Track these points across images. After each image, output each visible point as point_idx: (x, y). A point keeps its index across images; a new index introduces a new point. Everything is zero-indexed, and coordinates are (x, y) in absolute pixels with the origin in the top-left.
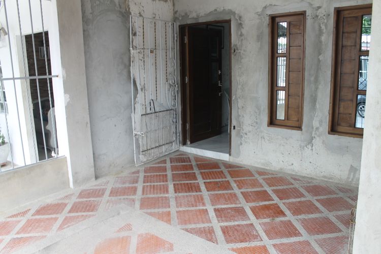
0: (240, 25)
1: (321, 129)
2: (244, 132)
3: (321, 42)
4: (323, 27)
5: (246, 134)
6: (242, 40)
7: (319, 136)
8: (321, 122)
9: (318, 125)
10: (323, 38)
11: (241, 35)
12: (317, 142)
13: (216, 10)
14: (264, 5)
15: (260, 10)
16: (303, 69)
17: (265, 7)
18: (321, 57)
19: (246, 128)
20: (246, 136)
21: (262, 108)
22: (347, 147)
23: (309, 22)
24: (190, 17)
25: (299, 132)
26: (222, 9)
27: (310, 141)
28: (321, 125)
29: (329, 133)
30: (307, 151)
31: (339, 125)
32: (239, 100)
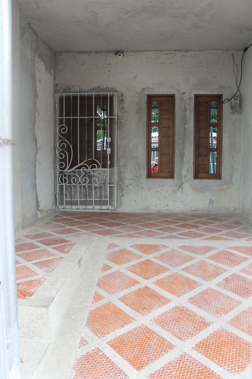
0: (121, 101)
1: (188, 176)
2: (126, 185)
3: (186, 116)
4: (187, 106)
5: (127, 187)
6: (124, 112)
7: (187, 182)
8: (188, 171)
9: (186, 174)
10: (187, 114)
11: (123, 108)
12: (186, 186)
13: (99, 87)
14: (143, 87)
15: (139, 91)
16: (174, 135)
17: (144, 89)
18: (186, 126)
19: (127, 182)
21: (142, 165)
22: (207, 187)
23: (177, 102)
25: (173, 180)
26: (105, 87)
27: (181, 186)
28: (188, 173)
29: (194, 179)
30: (179, 194)
31: (199, 173)
32: (120, 160)
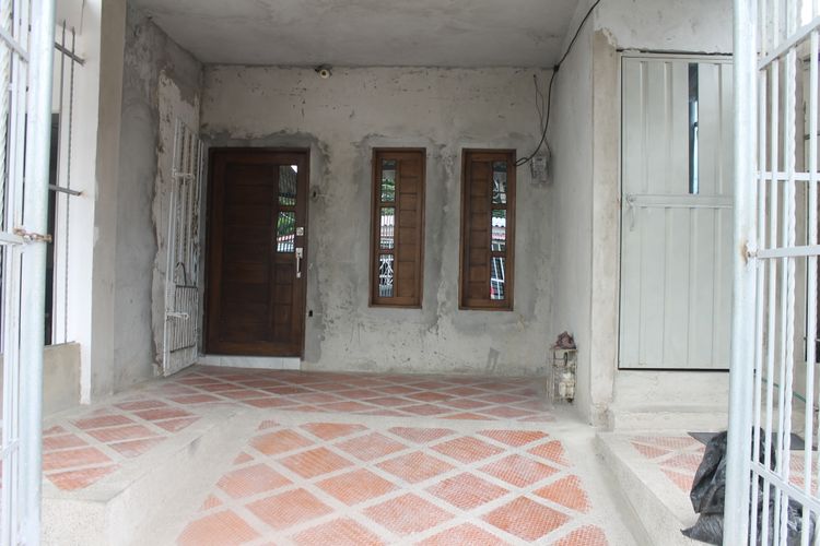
0: (325, 158)
1: (449, 304)
2: (328, 319)
3: (446, 189)
4: (449, 171)
5: (332, 322)
6: (328, 180)
7: (446, 314)
8: (448, 294)
9: (445, 299)
10: (449, 184)
11: (327, 172)
12: (444, 322)
13: (283, 132)
14: (365, 134)
15: (359, 140)
16: (422, 224)
17: (367, 137)
18: (446, 209)
19: (332, 312)
20: (331, 325)
21: (360, 281)
22: (485, 324)
23: (430, 162)
24: (232, 137)
25: (419, 310)
26: (295, 131)
27: (434, 323)
28: (448, 298)
29: (460, 308)
30: (431, 337)
31: (470, 297)
32: (320, 270)
